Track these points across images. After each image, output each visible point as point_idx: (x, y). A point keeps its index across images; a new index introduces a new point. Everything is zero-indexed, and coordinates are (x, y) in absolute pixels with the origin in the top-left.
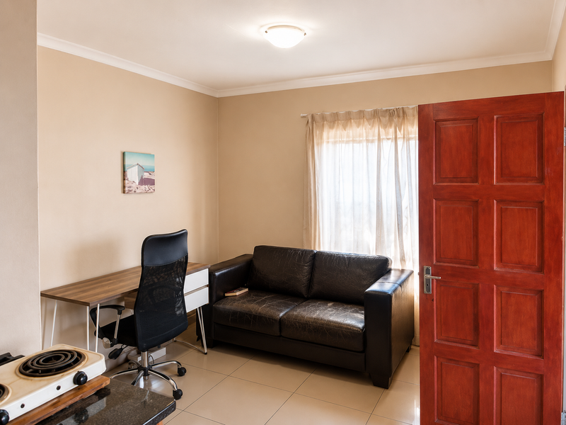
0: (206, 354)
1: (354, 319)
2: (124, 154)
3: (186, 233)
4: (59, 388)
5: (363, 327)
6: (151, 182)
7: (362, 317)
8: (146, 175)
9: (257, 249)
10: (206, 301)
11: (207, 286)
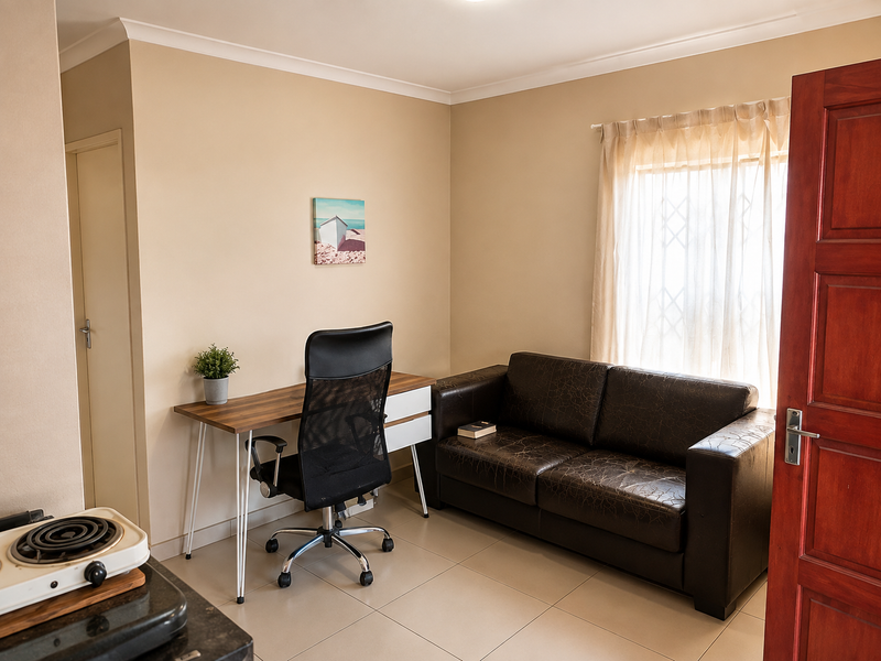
0: (427, 516)
1: (667, 494)
2: (314, 200)
3: (391, 328)
4: (54, 585)
5: (682, 509)
6: (360, 246)
7: (681, 492)
8: (350, 235)
9: (515, 358)
10: (429, 437)
11: (430, 412)
